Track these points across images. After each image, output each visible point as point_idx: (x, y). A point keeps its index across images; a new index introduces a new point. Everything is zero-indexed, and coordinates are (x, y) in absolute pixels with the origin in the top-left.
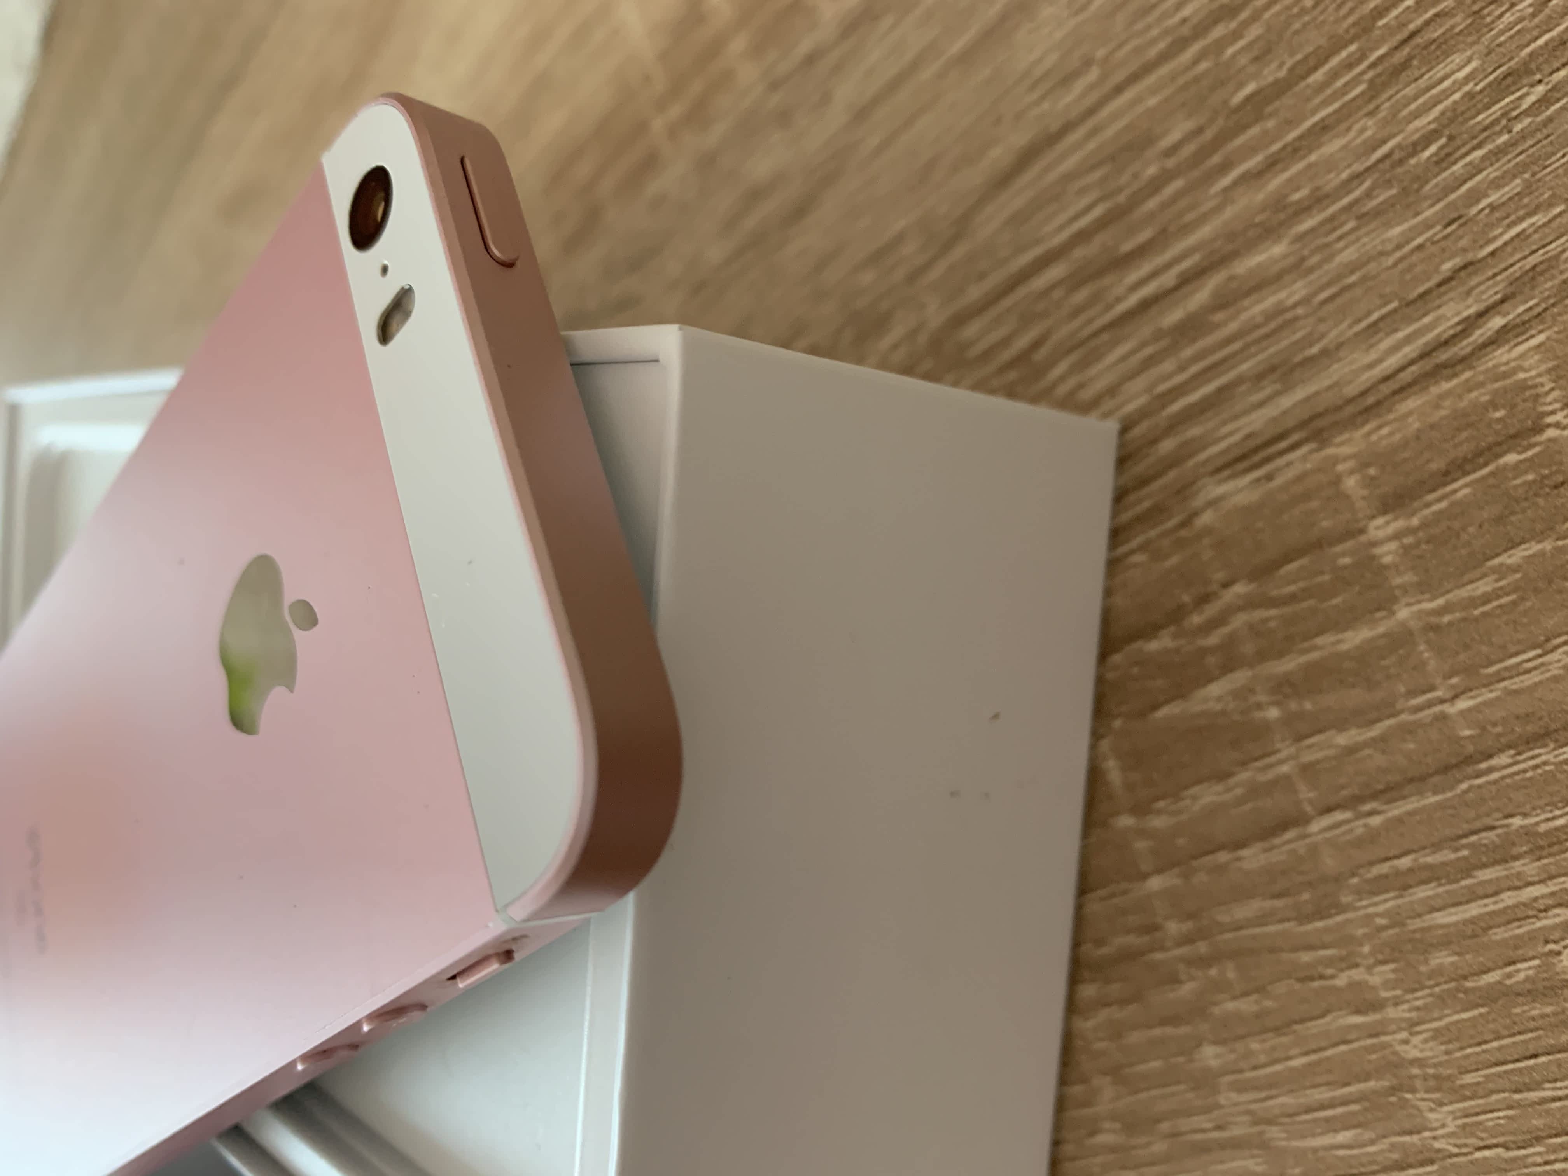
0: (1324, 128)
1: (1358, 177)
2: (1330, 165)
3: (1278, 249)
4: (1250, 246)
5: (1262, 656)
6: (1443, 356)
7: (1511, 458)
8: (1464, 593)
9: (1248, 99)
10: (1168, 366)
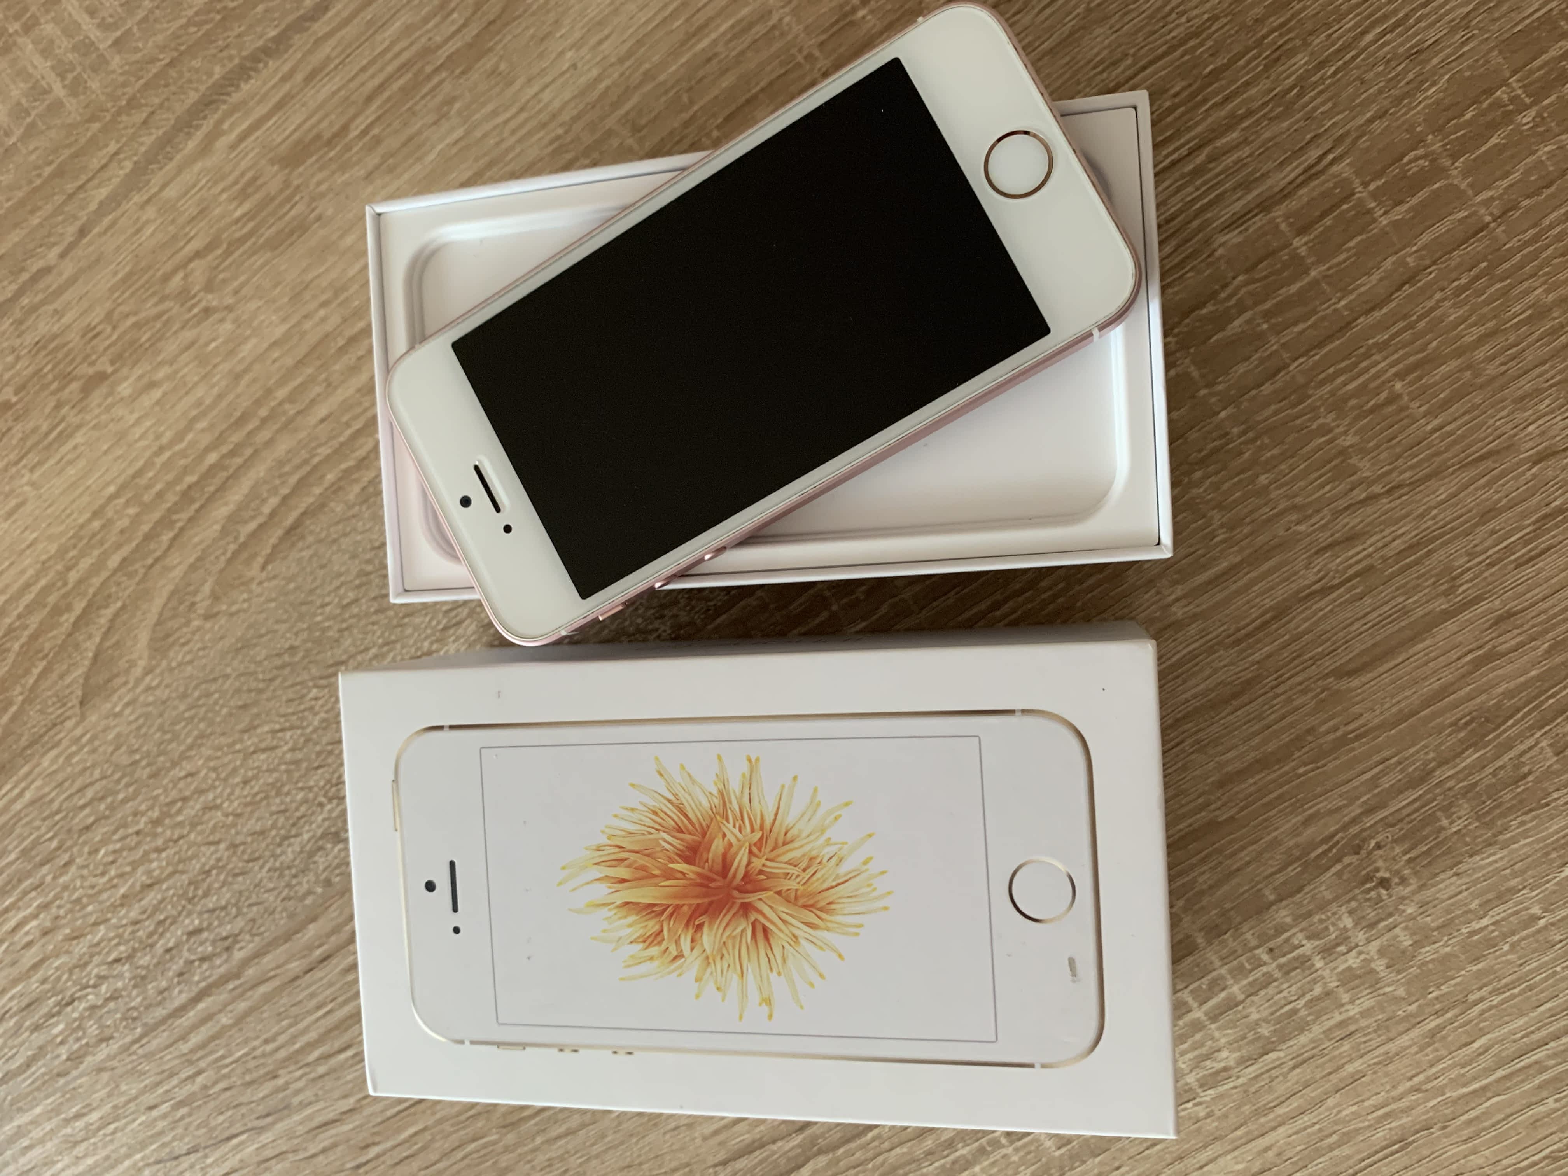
0: (1247, 84)
1: (1265, 104)
2: (1252, 99)
3: (1235, 135)
4: (1222, 135)
5: (1256, 304)
6: (1313, 171)
7: (1345, 207)
8: (1335, 261)
9: (1211, 72)
10: (1190, 189)
